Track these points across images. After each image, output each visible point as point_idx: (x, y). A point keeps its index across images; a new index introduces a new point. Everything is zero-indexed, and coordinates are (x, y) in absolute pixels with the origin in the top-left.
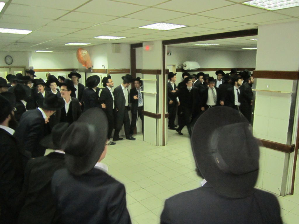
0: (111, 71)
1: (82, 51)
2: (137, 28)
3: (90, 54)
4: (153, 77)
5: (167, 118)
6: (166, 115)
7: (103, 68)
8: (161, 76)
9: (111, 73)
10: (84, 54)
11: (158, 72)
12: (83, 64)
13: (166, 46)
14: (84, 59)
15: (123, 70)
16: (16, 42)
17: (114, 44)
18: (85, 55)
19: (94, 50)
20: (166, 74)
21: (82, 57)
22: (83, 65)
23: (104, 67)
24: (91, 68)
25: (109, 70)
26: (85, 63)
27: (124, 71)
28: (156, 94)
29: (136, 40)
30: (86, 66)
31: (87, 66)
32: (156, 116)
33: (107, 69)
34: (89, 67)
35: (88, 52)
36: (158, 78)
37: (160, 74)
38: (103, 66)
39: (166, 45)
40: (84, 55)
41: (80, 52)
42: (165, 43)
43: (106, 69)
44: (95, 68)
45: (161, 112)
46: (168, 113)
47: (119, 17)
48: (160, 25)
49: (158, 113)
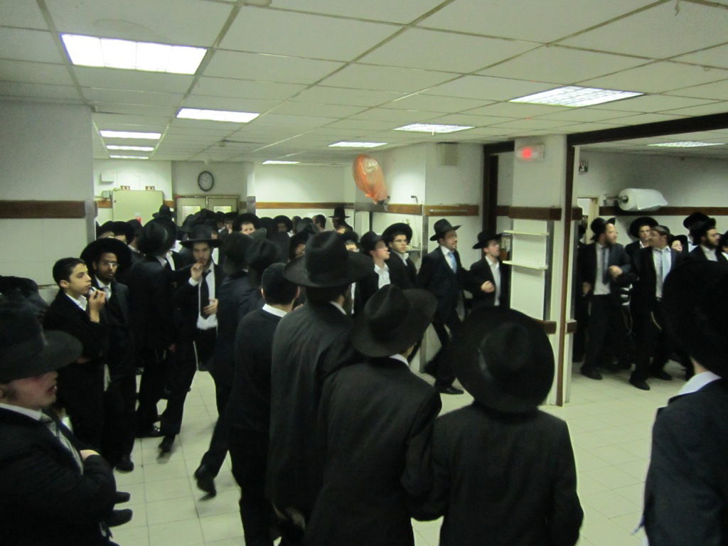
0: (432, 210)
1: (366, 160)
2: (506, 101)
3: (385, 168)
4: (540, 227)
6: (569, 324)
7: (412, 202)
8: (559, 226)
9: (433, 214)
10: (372, 167)
11: (551, 214)
12: (367, 192)
13: (577, 148)
14: (370, 181)
15: (461, 207)
16: (224, 141)
17: (443, 145)
18: (373, 171)
19: (394, 160)
20: (574, 219)
21: (365, 176)
22: (367, 195)
23: (417, 200)
24: (385, 202)
25: (428, 208)
26: (371, 190)
27: (465, 210)
28: (546, 270)
29: (500, 134)
30: (373, 196)
31: (376, 196)
33: (423, 204)
34: (380, 199)
35: (379, 164)
36: (551, 229)
37: (558, 218)
38: (413, 197)
39: (577, 144)
40: (369, 171)
41: (361, 164)
42: (573, 140)
43: (421, 205)
44: (393, 201)
45: (555, 317)
46: (575, 321)
47: (463, 75)
48: (566, 92)
49: (549, 318)
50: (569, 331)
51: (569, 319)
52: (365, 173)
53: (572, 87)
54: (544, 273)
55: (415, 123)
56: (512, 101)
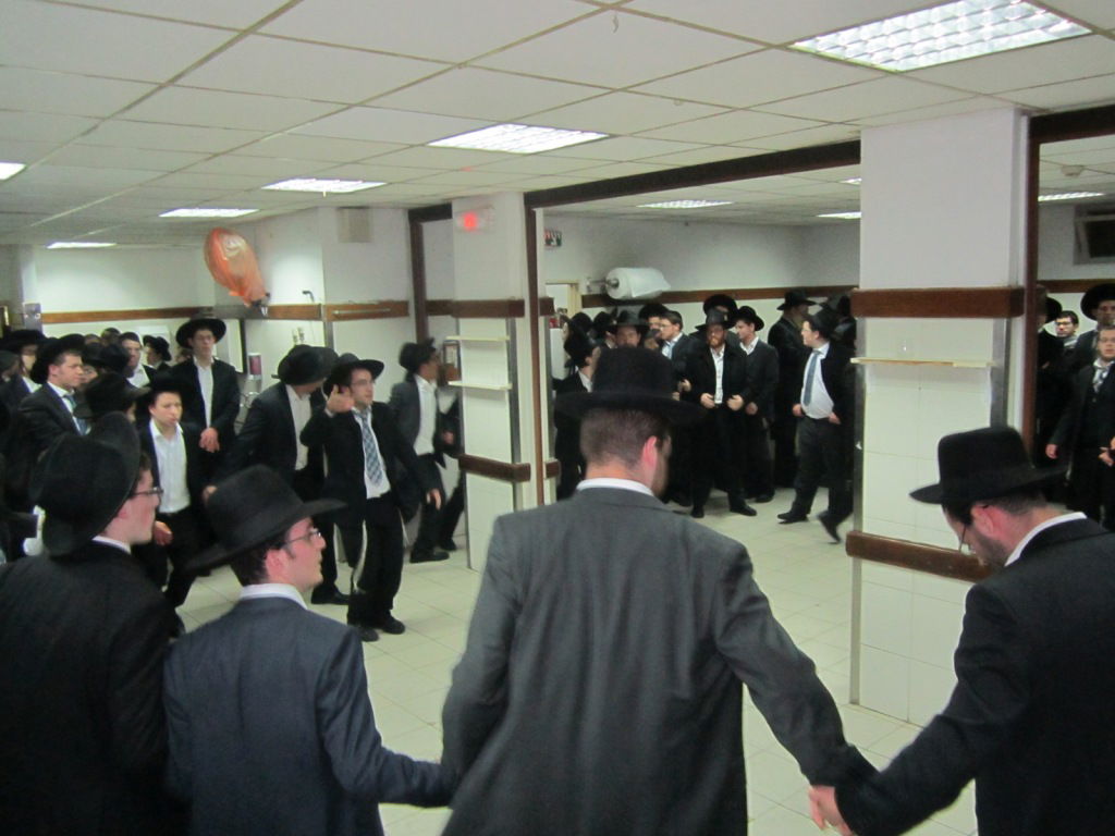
0: (337, 312)
1: (226, 237)
2: (423, 145)
3: (257, 250)
4: (496, 328)
6: (549, 466)
7: (305, 301)
8: (523, 325)
9: (339, 318)
10: (235, 249)
11: (511, 309)
12: (231, 288)
13: (539, 212)
14: (235, 270)
15: (383, 304)
17: (346, 211)
18: (238, 255)
19: (271, 236)
20: (542, 314)
21: (225, 262)
22: (231, 293)
23: (312, 298)
24: (263, 303)
25: (330, 308)
26: (238, 284)
27: (388, 310)
28: (510, 391)
29: (428, 192)
30: (242, 293)
31: (247, 294)
32: (513, 474)
33: (323, 303)
34: (255, 299)
35: (247, 241)
36: (512, 332)
37: (522, 314)
38: (305, 293)
39: (537, 207)
40: (232, 254)
41: (217, 243)
42: (533, 200)
43: (319, 306)
44: (276, 301)
45: (528, 457)
46: (556, 460)
47: (350, 106)
48: (504, 133)
49: (520, 460)
50: (549, 475)
51: (547, 458)
52: (226, 259)
53: (510, 126)
54: (507, 396)
55: (293, 178)
56: (431, 144)
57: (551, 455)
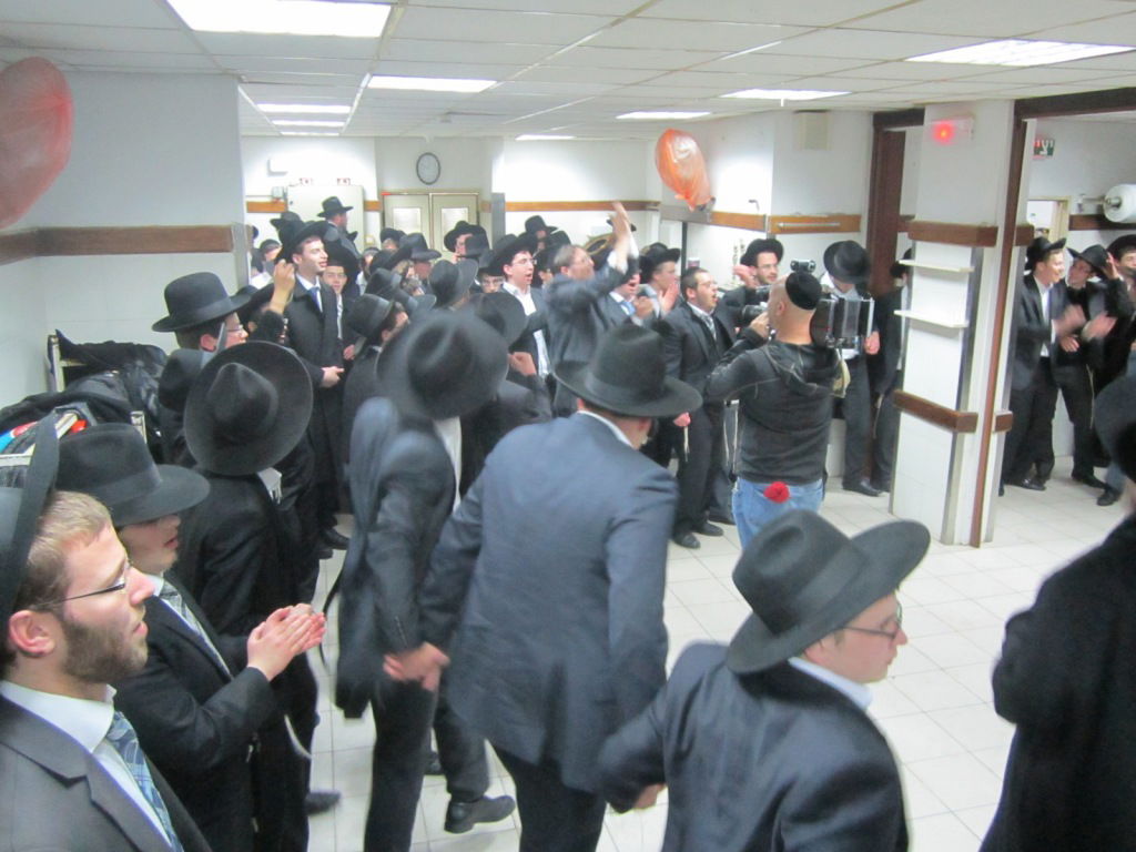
0: (781, 225)
1: (678, 139)
2: (901, 60)
3: (708, 153)
4: (958, 258)
5: (1003, 434)
6: (999, 418)
7: (751, 210)
8: (992, 256)
9: (784, 231)
10: (686, 151)
11: (984, 236)
12: (678, 191)
13: (1032, 124)
14: (684, 173)
15: (831, 218)
16: (449, 113)
17: (804, 114)
18: (689, 156)
19: (723, 139)
21: (675, 165)
22: (677, 196)
23: (758, 207)
24: (708, 207)
25: (774, 219)
26: (685, 188)
27: (838, 224)
28: (965, 329)
29: (897, 98)
30: (687, 197)
31: (692, 198)
32: (953, 421)
33: (769, 214)
34: (700, 203)
35: (698, 145)
36: (977, 262)
37: (991, 242)
38: (751, 201)
39: (1030, 117)
40: (682, 156)
41: (670, 146)
42: (1026, 109)
43: (764, 216)
44: (718, 207)
45: (976, 404)
46: (1010, 412)
47: (817, 29)
49: (966, 408)
50: (998, 428)
51: (1001, 407)
52: (675, 161)
53: (1015, 41)
54: (961, 335)
55: (751, 88)
56: (910, 60)
57: (1003, 407)
